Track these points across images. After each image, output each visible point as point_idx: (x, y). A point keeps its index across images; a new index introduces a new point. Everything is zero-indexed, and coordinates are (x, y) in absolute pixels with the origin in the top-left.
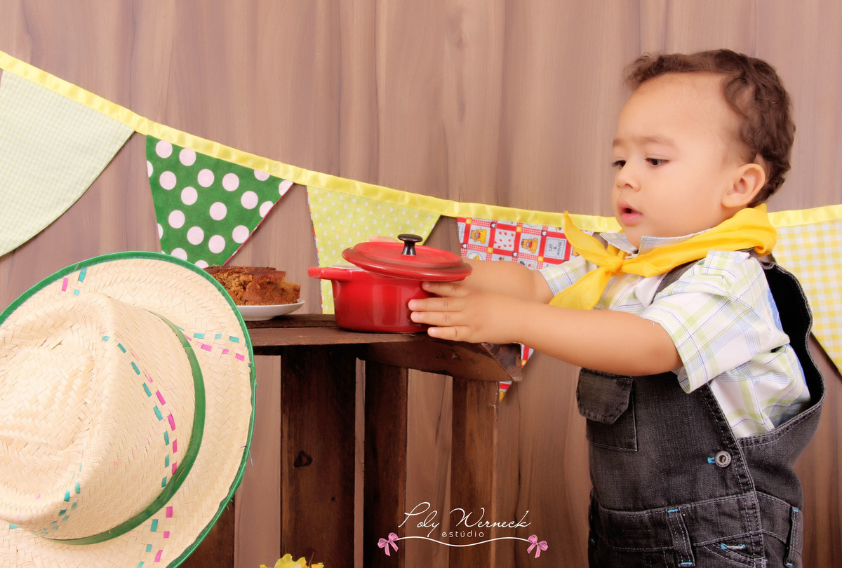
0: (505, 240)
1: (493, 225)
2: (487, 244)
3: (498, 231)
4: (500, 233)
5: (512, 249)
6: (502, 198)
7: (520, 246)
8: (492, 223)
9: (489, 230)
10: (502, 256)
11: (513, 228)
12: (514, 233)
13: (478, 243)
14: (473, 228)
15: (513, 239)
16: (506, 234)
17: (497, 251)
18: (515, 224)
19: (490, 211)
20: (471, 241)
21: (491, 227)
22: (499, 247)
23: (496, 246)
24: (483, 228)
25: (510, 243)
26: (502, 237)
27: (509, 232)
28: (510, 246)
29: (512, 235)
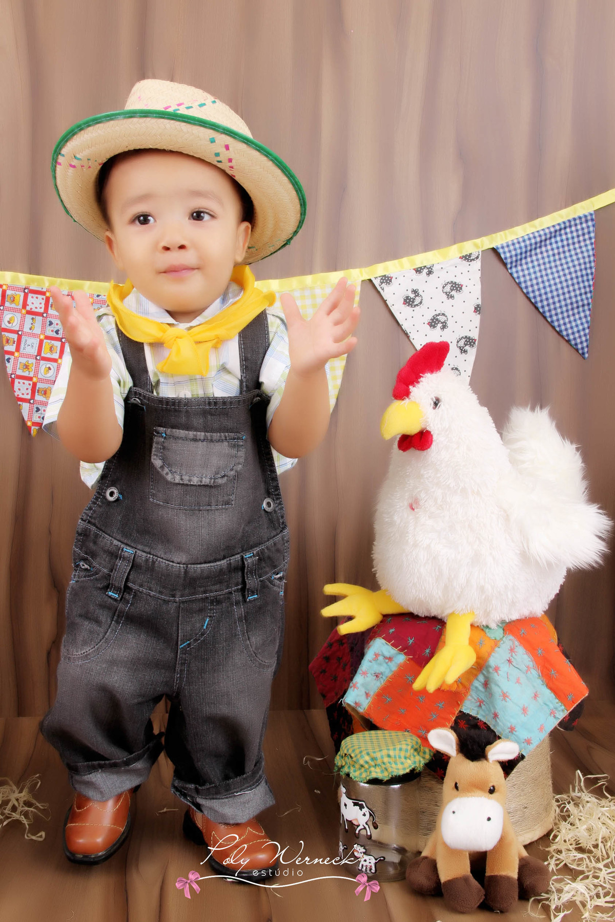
0: (36, 303)
1: (26, 291)
2: (20, 306)
3: (30, 295)
4: (32, 297)
5: (42, 311)
6: (34, 268)
7: (50, 308)
8: (25, 289)
9: (22, 294)
10: (34, 317)
11: (43, 293)
12: (44, 297)
13: (13, 306)
14: (9, 292)
15: (43, 302)
16: (37, 298)
17: (29, 313)
18: (44, 290)
19: (23, 279)
20: (7, 304)
21: (24, 292)
22: (31, 309)
23: (28, 308)
24: (17, 293)
25: (41, 306)
26: (34, 300)
27: (40, 297)
28: (41, 308)
29: (43, 299)
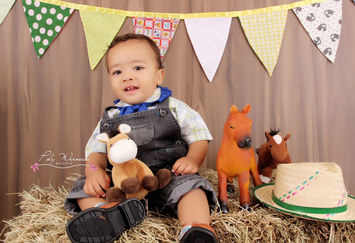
1: (145, 19)
2: (143, 26)
3: (146, 21)
4: (147, 22)
5: (152, 27)
7: (155, 26)
8: (144, 18)
9: (143, 20)
10: (148, 29)
11: (152, 20)
12: (152, 21)
13: (140, 25)
14: (138, 20)
15: (152, 23)
16: (149, 22)
17: (146, 28)
18: (152, 18)
19: (143, 14)
20: (137, 25)
21: (144, 19)
22: (147, 26)
23: (146, 26)
24: (141, 20)
26: (148, 23)
27: (151, 21)
28: (151, 26)
29: (152, 22)
